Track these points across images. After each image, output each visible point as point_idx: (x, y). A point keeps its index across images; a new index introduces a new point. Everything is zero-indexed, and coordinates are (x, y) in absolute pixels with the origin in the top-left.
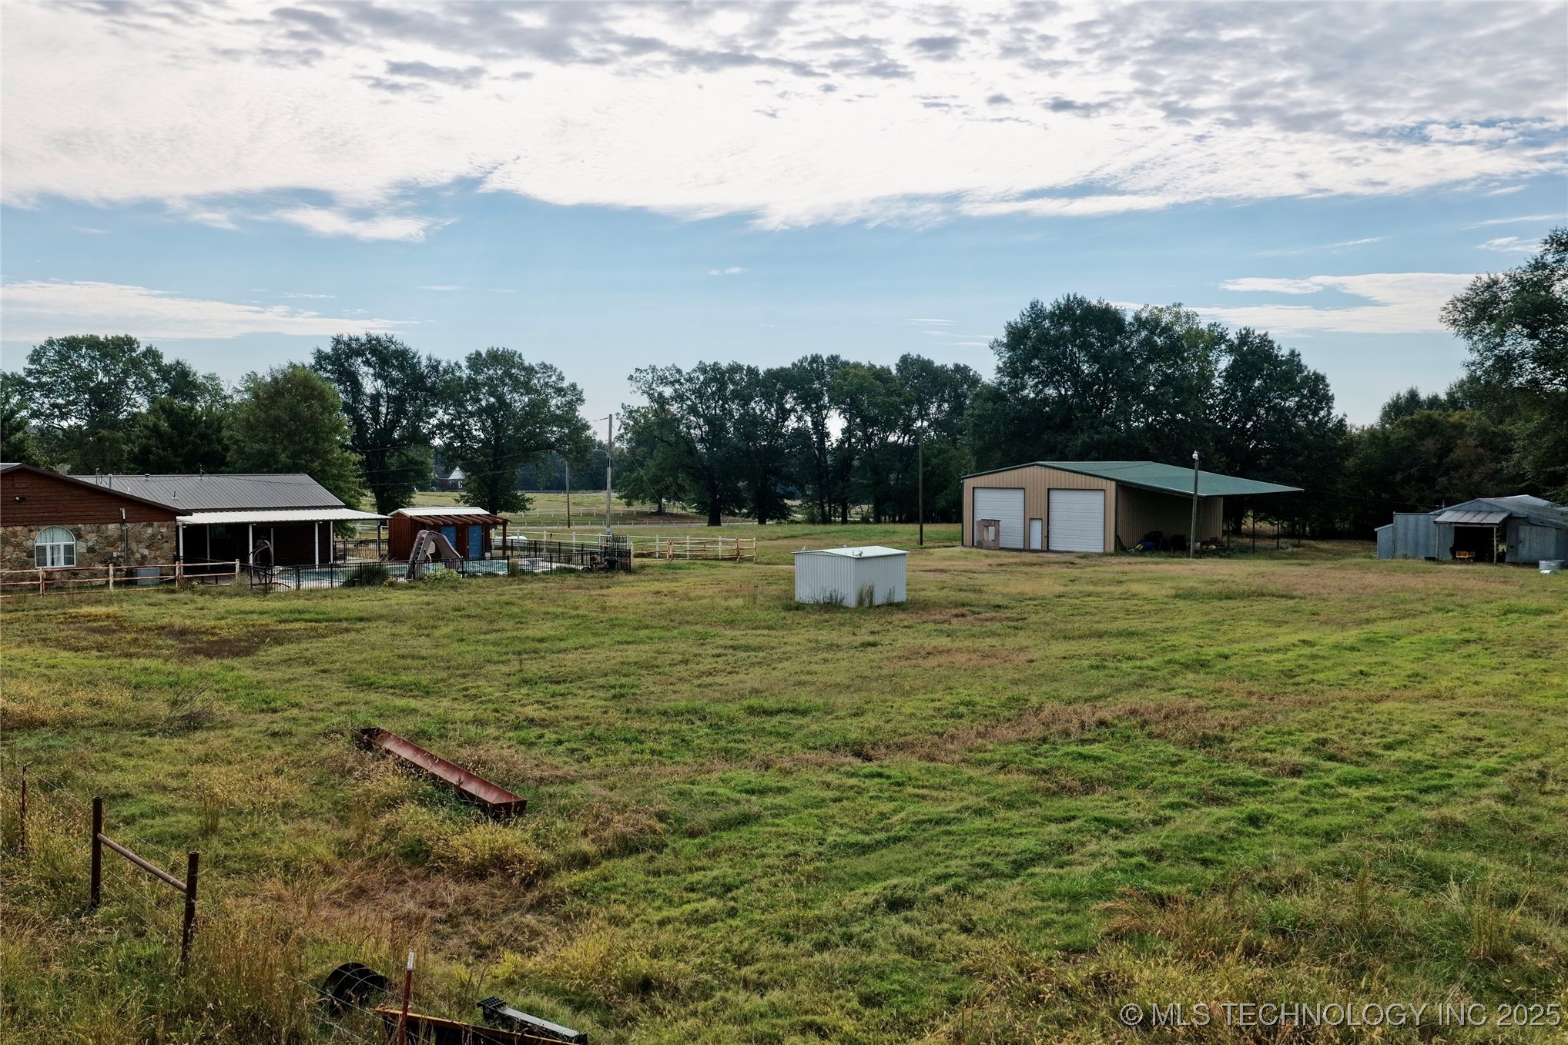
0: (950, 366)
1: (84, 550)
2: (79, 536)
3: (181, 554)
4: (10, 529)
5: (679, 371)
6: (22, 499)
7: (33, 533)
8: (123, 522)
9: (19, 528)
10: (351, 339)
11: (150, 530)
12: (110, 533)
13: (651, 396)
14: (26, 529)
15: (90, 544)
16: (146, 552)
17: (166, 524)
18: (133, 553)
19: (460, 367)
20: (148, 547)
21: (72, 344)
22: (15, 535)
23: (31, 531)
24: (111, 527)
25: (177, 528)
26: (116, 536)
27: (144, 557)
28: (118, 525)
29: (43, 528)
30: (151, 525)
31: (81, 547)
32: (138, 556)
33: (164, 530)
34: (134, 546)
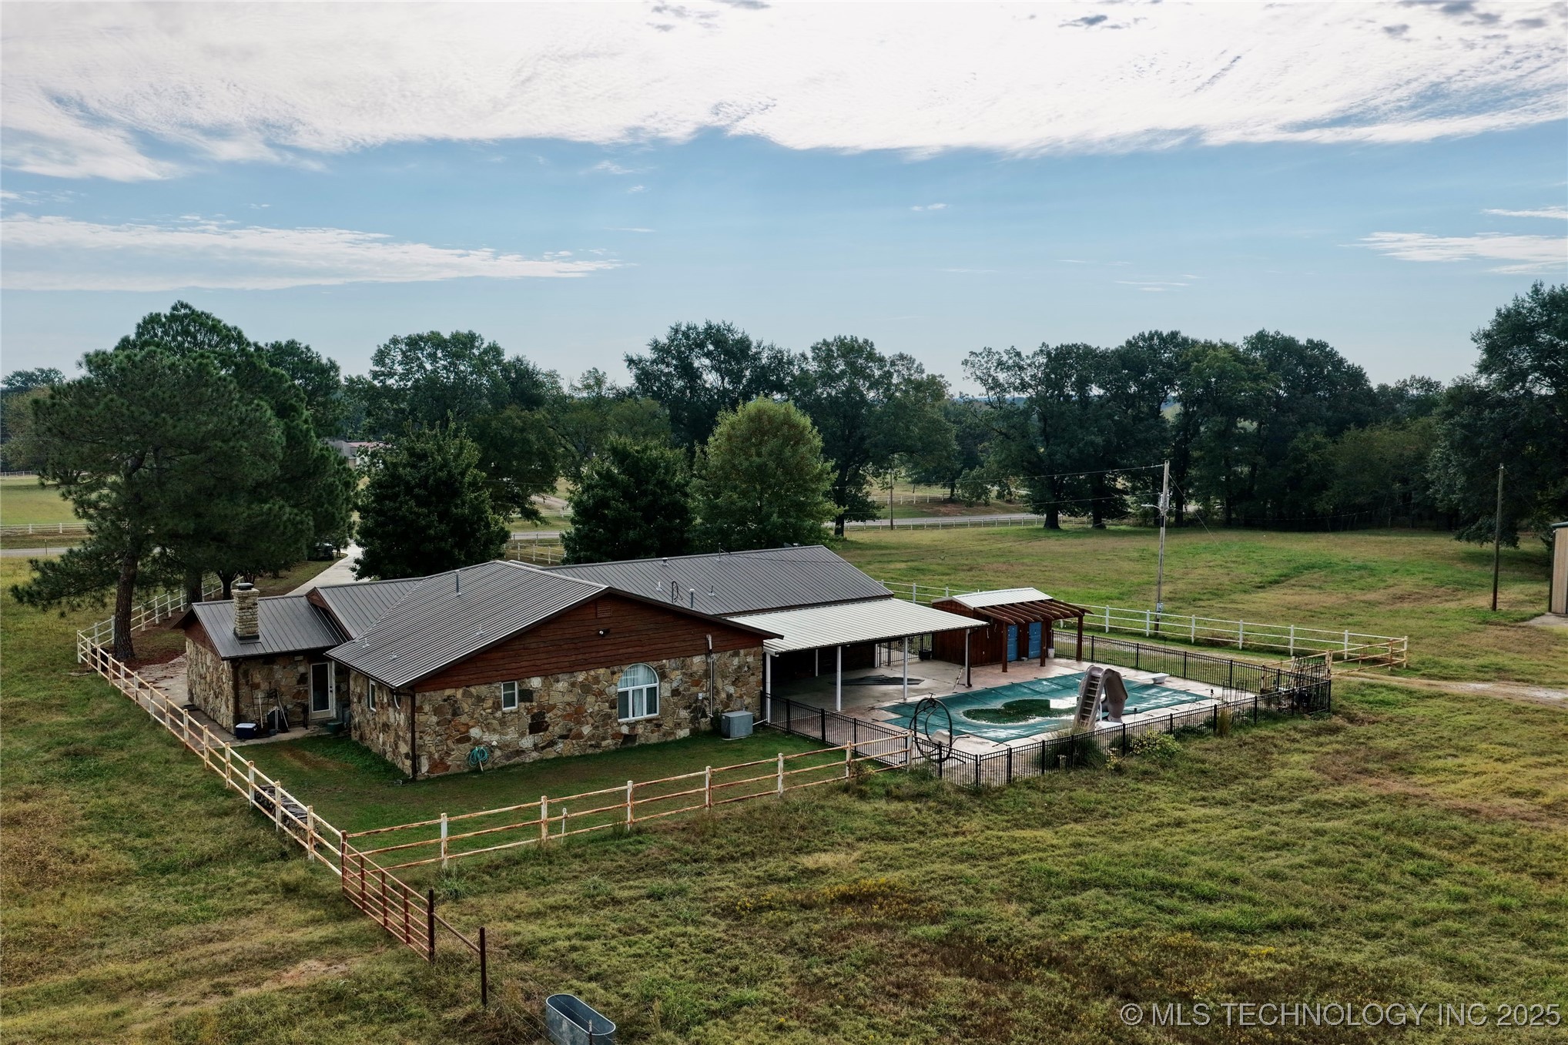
0: (1303, 342)
1: (667, 694)
2: (663, 676)
3: (768, 690)
4: (592, 673)
5: (1018, 354)
6: (606, 632)
7: (616, 676)
8: (708, 653)
9: (602, 671)
10: (689, 328)
11: (736, 661)
12: (695, 669)
13: (984, 382)
14: (609, 671)
15: (675, 685)
16: (731, 690)
17: (753, 650)
18: (718, 693)
19: (806, 359)
20: (734, 683)
21: (414, 343)
22: (597, 680)
23: (613, 673)
24: (697, 660)
25: (764, 655)
26: (701, 672)
27: (729, 696)
28: (704, 657)
29: (626, 668)
30: (736, 654)
31: (665, 690)
32: (723, 695)
33: (750, 659)
34: (719, 684)
